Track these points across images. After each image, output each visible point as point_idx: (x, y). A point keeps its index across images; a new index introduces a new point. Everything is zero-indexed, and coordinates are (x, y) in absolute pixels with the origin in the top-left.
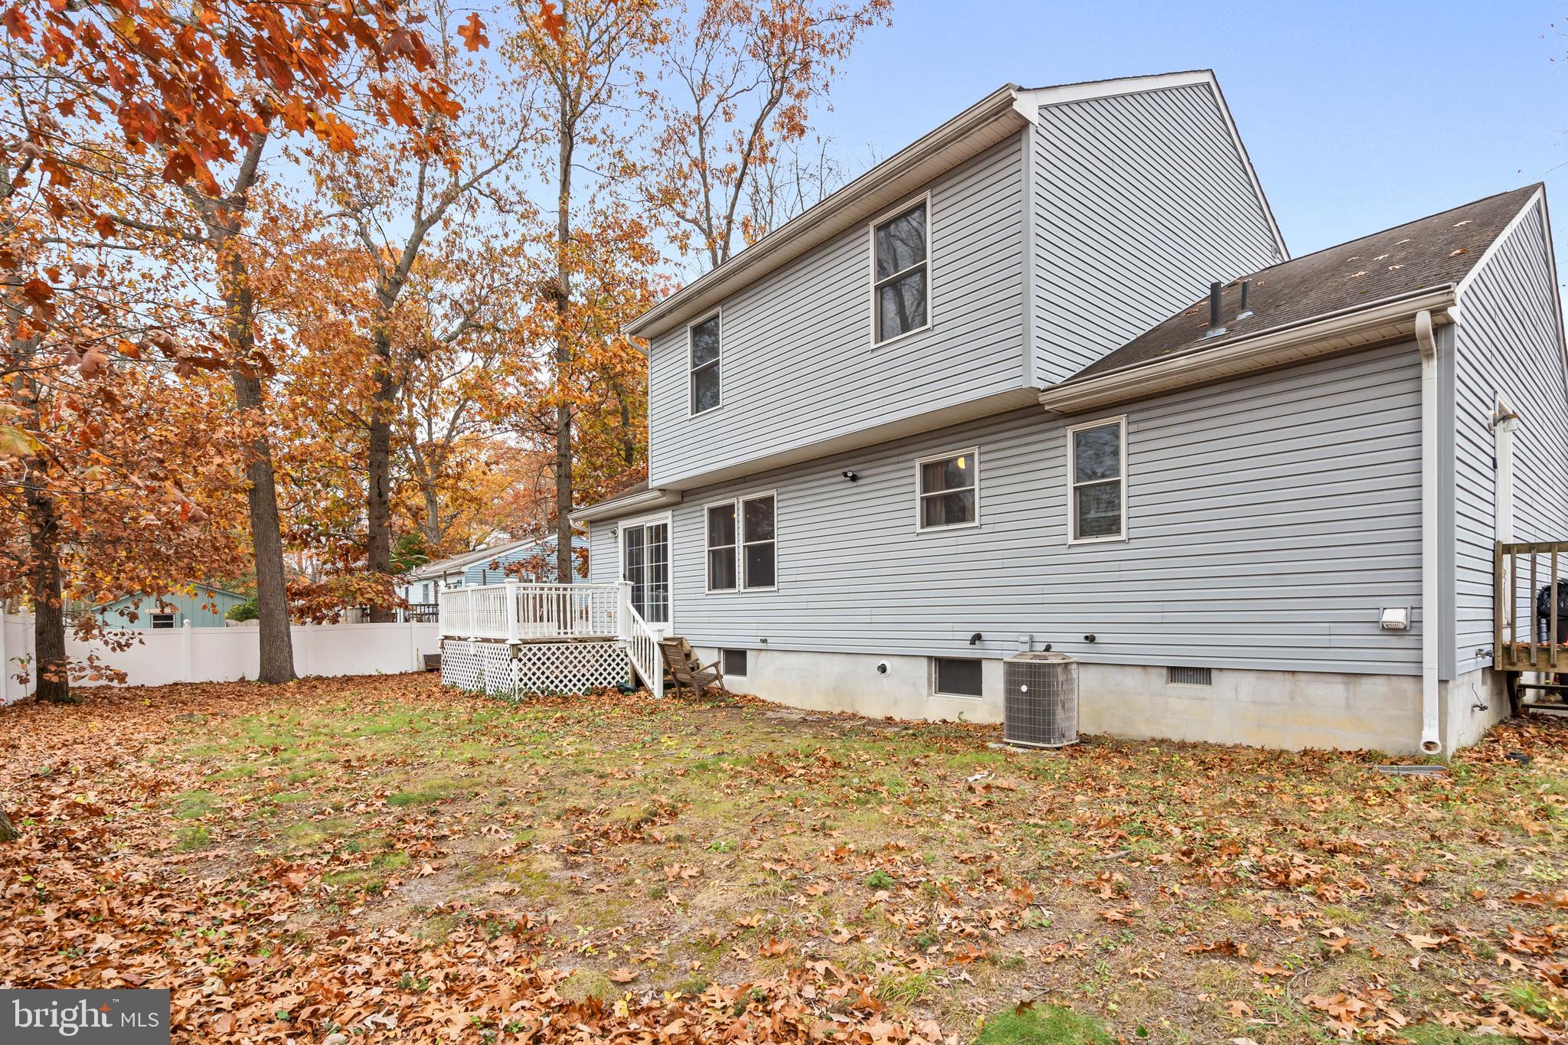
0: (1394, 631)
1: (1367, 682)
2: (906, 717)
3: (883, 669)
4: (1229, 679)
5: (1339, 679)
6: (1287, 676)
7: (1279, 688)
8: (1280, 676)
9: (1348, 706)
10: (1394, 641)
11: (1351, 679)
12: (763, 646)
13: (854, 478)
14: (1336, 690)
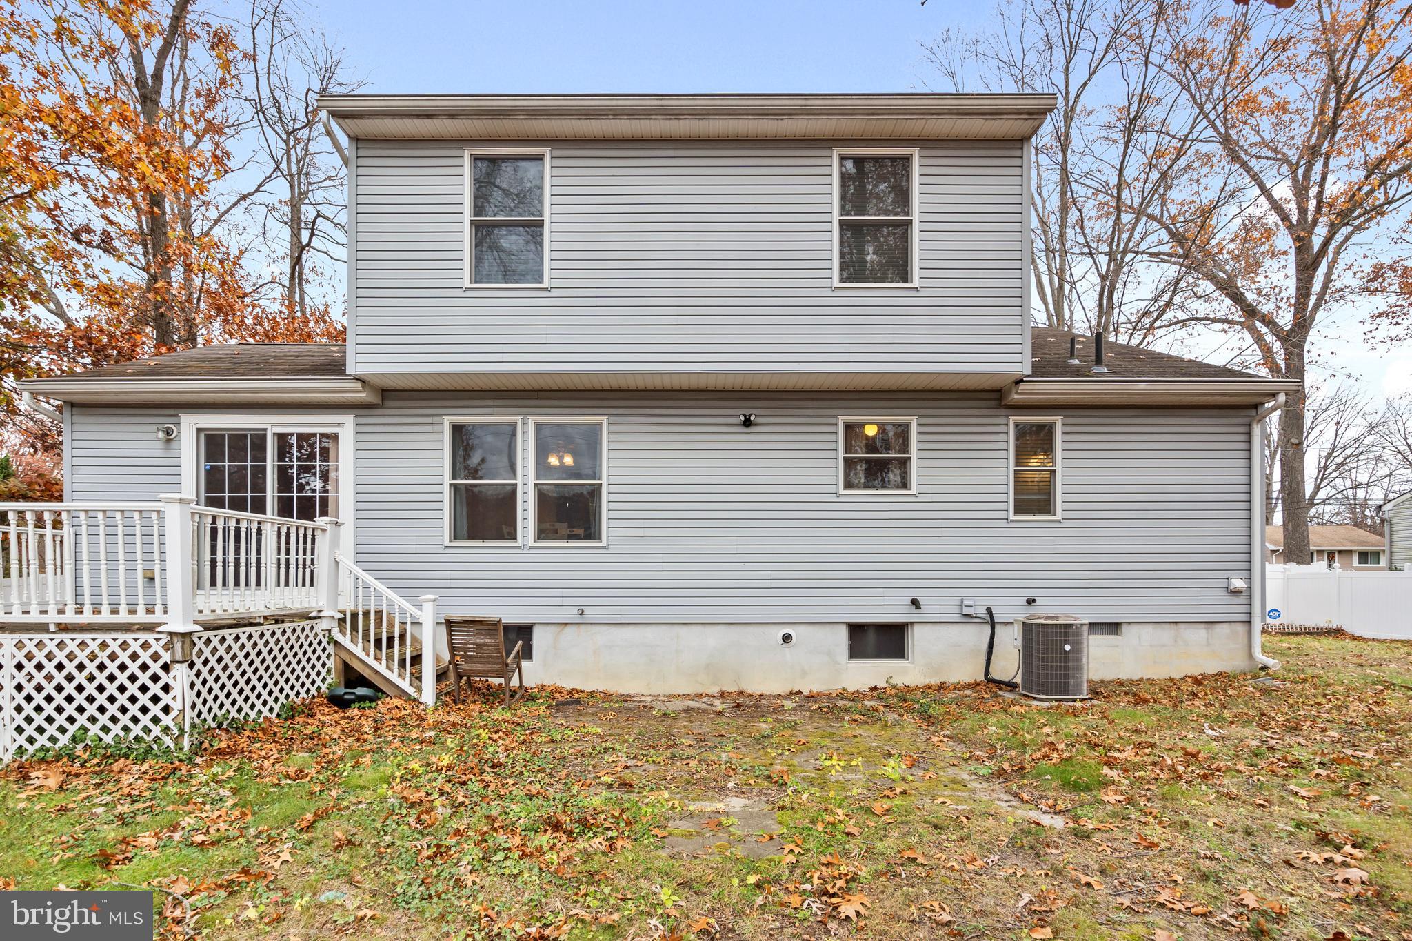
0: (1236, 593)
1: (1218, 628)
2: (816, 688)
3: (787, 638)
4: (1134, 629)
5: (1203, 626)
6: (1172, 625)
7: (1166, 634)
8: (1167, 626)
9: (1208, 644)
10: (1235, 600)
11: (1210, 626)
12: (578, 619)
13: (747, 423)
14: (1201, 633)
